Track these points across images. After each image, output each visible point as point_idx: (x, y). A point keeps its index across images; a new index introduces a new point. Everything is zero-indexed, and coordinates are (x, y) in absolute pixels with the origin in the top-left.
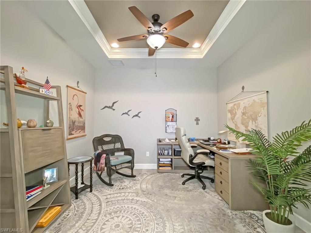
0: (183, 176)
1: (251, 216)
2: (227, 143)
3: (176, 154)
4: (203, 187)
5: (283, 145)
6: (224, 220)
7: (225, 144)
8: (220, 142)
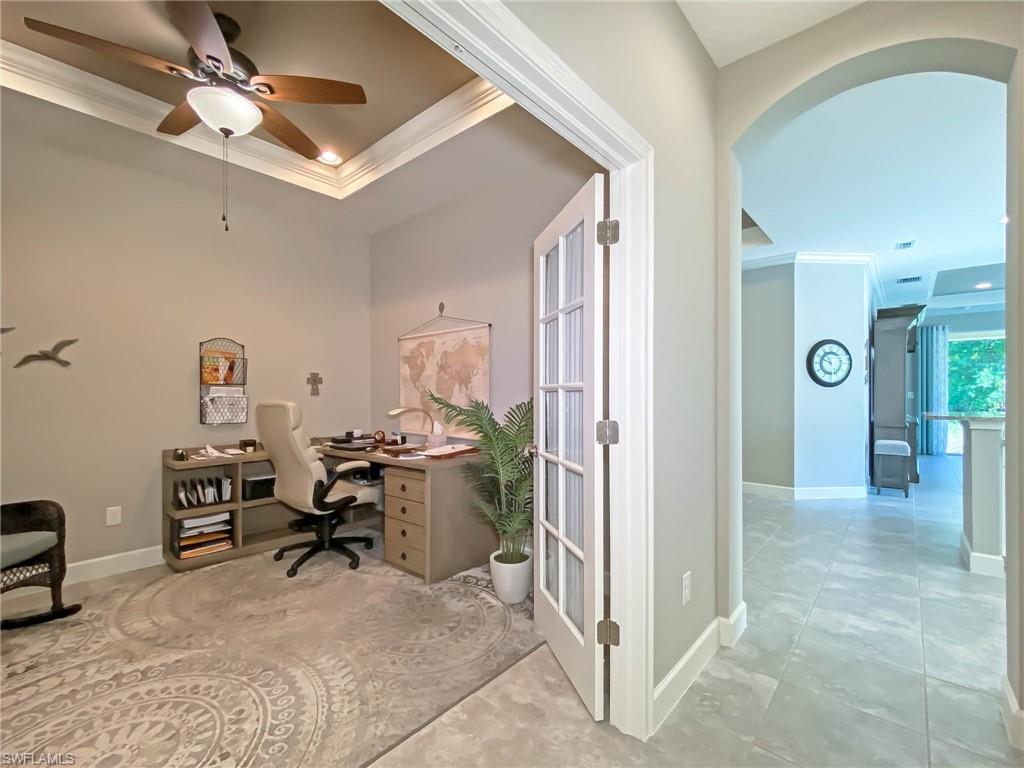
0: (278, 557)
1: (465, 581)
2: (400, 442)
3: (248, 495)
4: (350, 565)
5: (520, 427)
6: (423, 607)
7: (395, 443)
8: (383, 440)
